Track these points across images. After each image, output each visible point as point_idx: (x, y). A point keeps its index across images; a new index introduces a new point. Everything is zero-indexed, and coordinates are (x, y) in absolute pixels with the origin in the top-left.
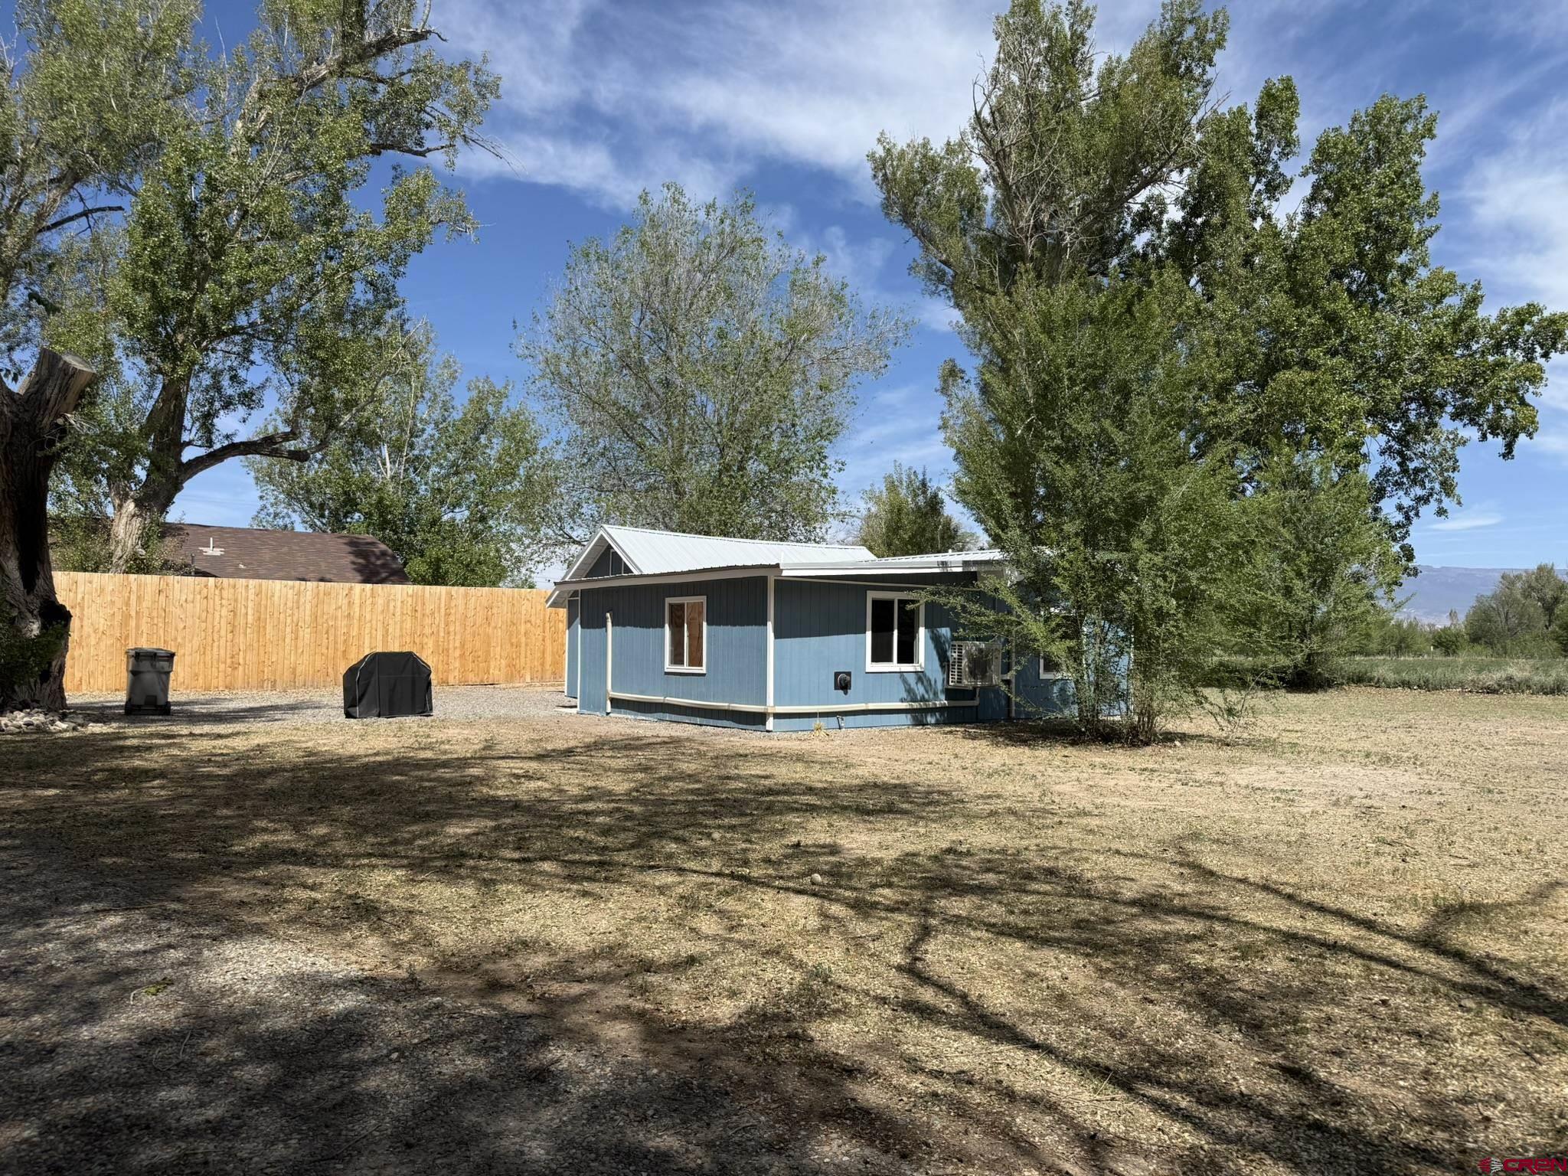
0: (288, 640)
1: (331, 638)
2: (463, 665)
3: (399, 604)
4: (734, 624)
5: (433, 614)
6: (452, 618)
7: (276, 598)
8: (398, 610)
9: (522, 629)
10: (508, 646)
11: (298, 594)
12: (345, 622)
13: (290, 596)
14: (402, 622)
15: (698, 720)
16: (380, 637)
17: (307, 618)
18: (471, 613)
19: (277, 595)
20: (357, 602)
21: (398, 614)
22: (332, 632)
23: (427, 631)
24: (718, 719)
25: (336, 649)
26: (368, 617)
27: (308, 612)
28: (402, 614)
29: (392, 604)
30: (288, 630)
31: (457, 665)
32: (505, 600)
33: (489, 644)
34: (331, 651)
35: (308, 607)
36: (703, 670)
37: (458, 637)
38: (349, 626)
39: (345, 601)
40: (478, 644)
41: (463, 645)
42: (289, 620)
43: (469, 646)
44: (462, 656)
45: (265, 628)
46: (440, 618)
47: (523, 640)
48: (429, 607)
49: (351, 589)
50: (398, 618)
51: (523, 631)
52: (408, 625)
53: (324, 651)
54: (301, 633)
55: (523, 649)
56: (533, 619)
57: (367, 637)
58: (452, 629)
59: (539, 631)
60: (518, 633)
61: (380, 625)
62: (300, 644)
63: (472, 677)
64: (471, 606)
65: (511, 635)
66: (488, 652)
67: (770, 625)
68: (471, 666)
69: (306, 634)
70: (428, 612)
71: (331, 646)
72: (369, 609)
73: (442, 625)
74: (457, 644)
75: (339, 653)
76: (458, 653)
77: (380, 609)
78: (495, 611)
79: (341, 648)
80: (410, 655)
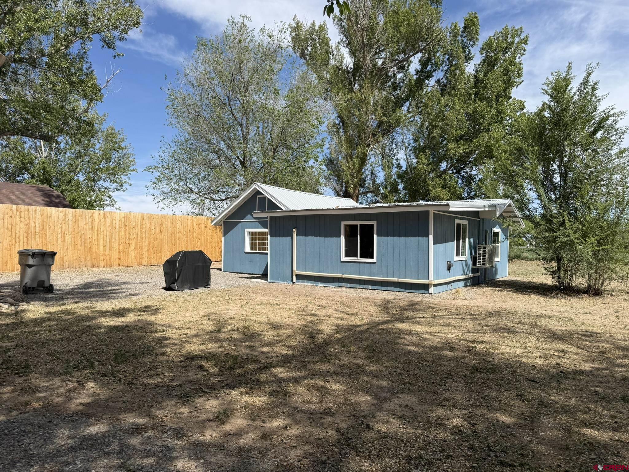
0: (59, 242)
1: (83, 240)
2: (149, 255)
3: (118, 222)
4: (400, 236)
5: (134, 228)
6: (144, 230)
7: (52, 218)
8: (117, 225)
9: (177, 236)
10: (171, 245)
11: (65, 215)
12: (90, 232)
13: (60, 217)
14: (119, 232)
15: (370, 287)
16: (108, 240)
17: (70, 230)
18: (153, 228)
19: (53, 216)
20: (96, 220)
21: (117, 227)
22: (83, 237)
23: (132, 237)
24: (387, 286)
25: (85, 246)
26: (102, 230)
27: (70, 226)
28: (120, 227)
29: (114, 222)
30: (59, 236)
31: (147, 255)
32: (169, 221)
33: (161, 244)
34: (83, 248)
35: (70, 223)
36: (375, 260)
37: (147, 240)
38: (92, 234)
39: (90, 220)
40: (156, 244)
41: (149, 244)
42: (60, 230)
43: (152, 244)
44: (149, 250)
45: (46, 235)
46: (138, 231)
47: (178, 241)
48: (133, 224)
49: (93, 213)
50: (117, 230)
51: (177, 237)
52: (122, 233)
53: (79, 248)
54: (66, 238)
55: (177, 246)
56: (182, 231)
57: (102, 240)
58: (144, 236)
59: (185, 237)
60: (175, 238)
61: (108, 234)
62: (66, 244)
63: (154, 262)
64: (153, 224)
65: (172, 239)
66: (161, 248)
67: (431, 237)
68: (153, 255)
69: (69, 238)
70: (132, 226)
71: (83, 245)
72: (102, 224)
73: (139, 234)
74: (146, 244)
75: (87, 249)
76: (147, 248)
77: (108, 225)
78: (164, 226)
79: (88, 246)
80: (200, 252)
